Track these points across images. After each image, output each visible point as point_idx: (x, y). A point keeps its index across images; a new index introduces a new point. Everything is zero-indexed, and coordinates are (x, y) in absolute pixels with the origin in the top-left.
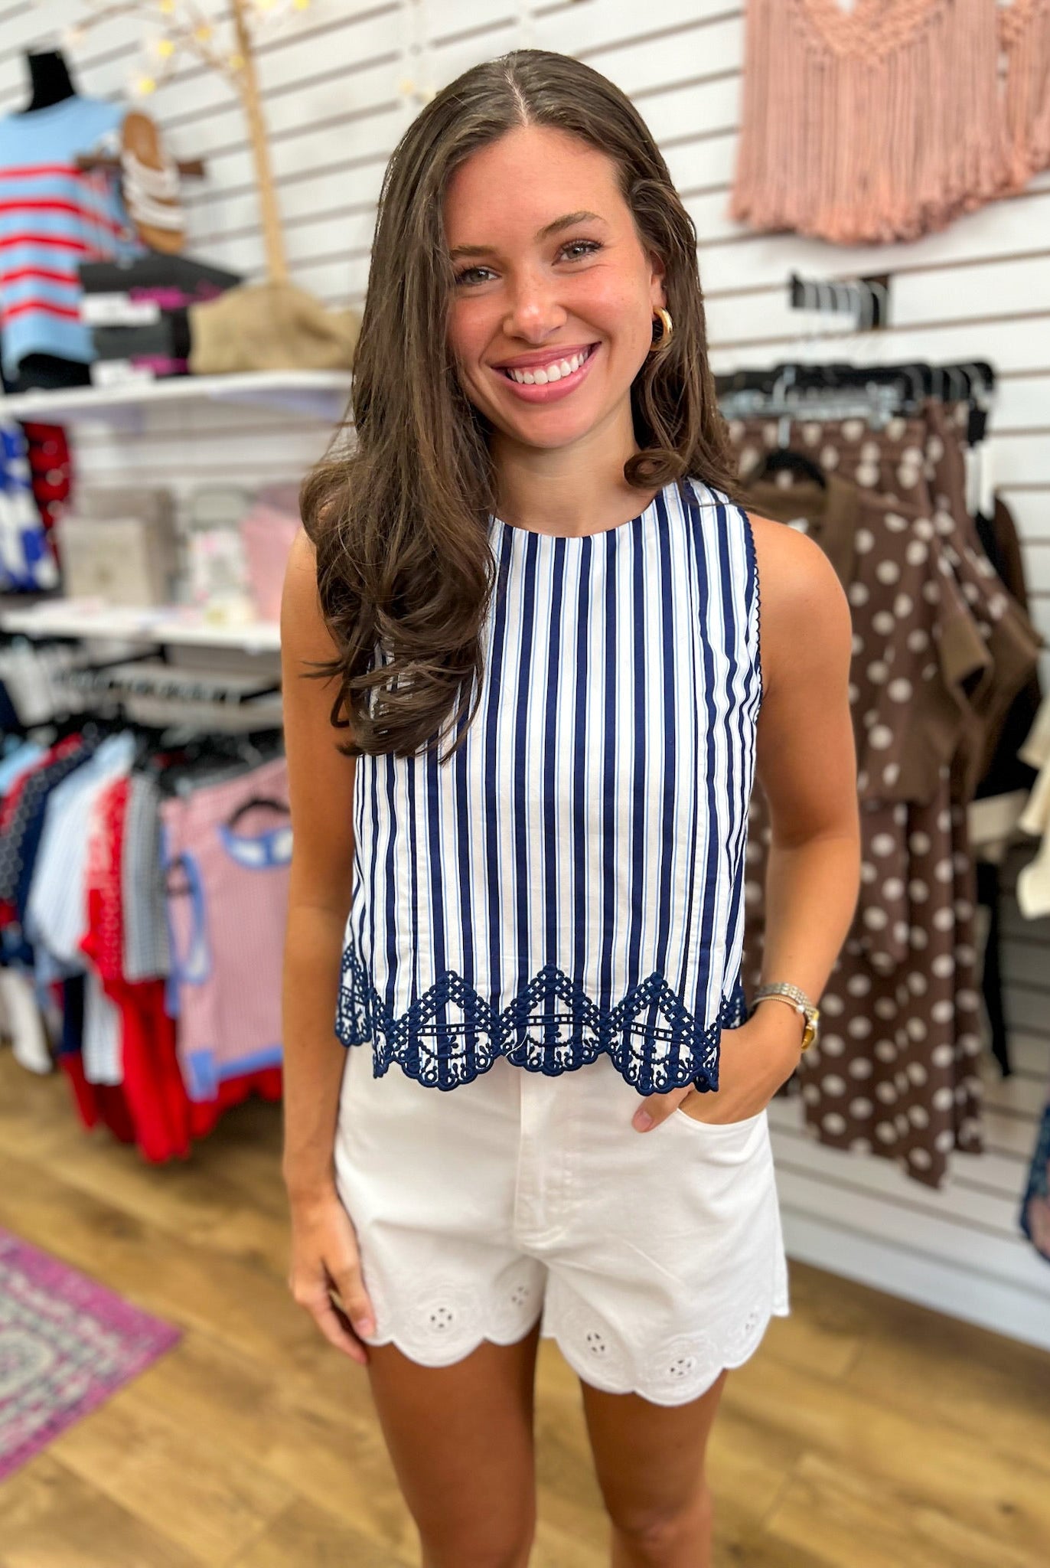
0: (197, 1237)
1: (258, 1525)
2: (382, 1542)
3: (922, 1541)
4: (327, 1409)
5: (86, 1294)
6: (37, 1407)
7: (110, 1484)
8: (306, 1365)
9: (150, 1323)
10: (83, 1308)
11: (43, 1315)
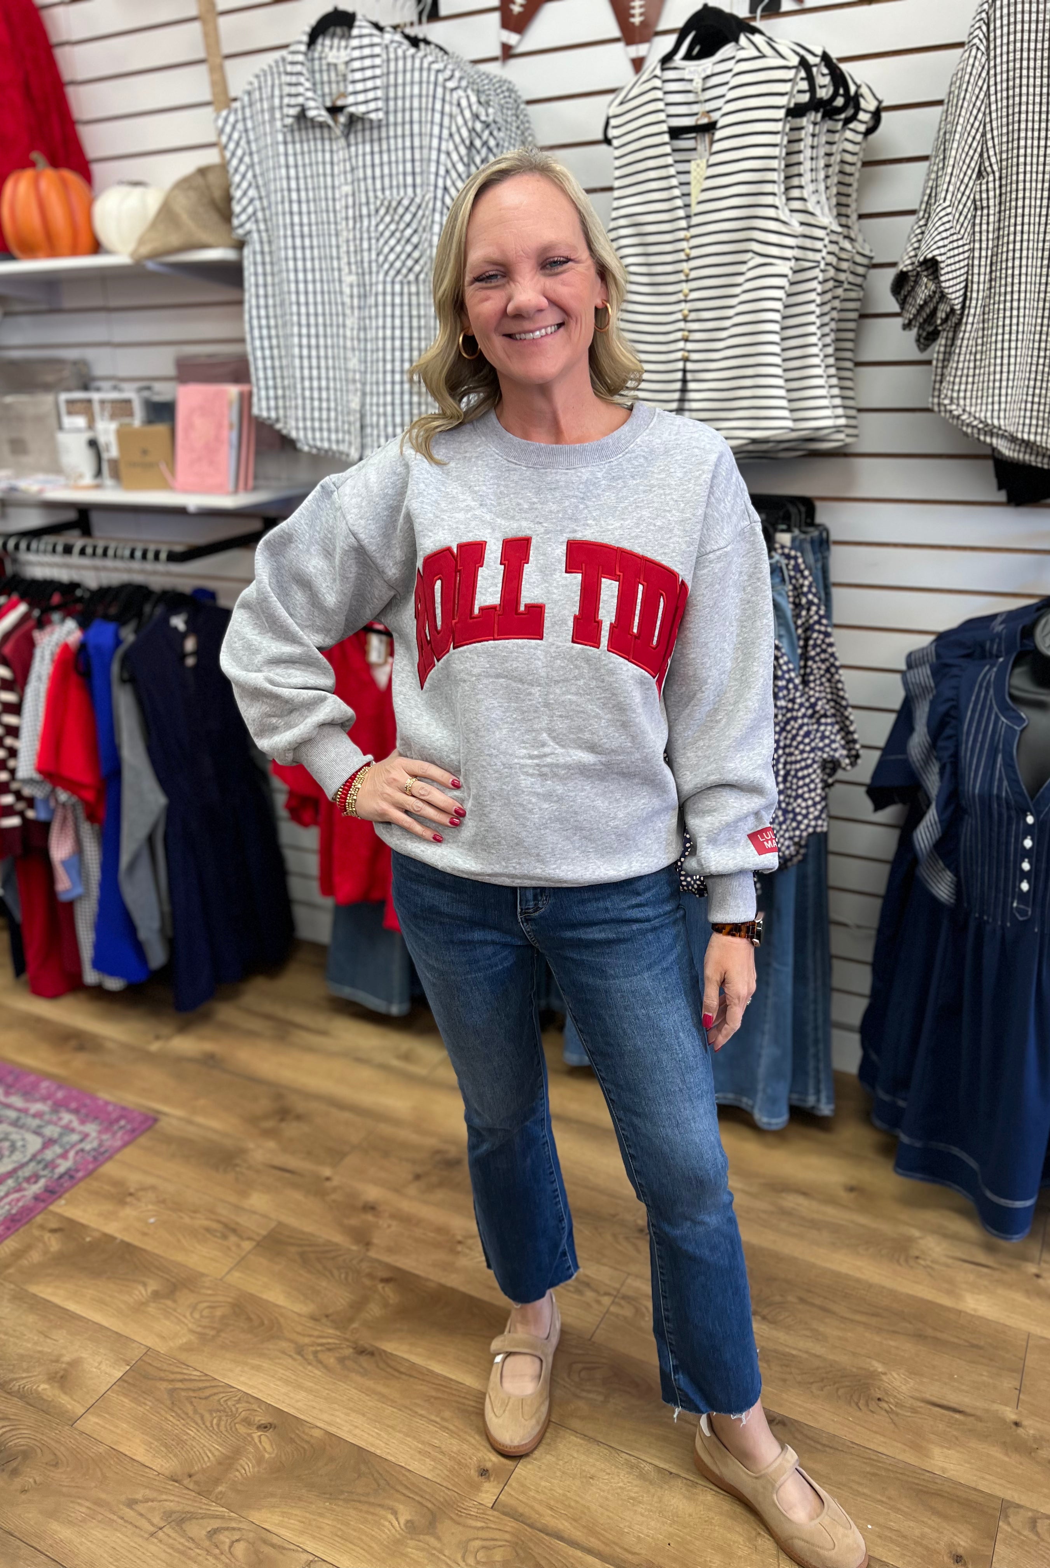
0: (155, 1047)
1: (247, 1245)
2: (354, 1248)
3: (785, 1213)
4: (293, 1162)
5: (60, 1095)
6: (34, 1178)
7: (112, 1228)
8: (268, 1133)
9: (125, 1113)
10: (58, 1106)
11: (25, 1111)
